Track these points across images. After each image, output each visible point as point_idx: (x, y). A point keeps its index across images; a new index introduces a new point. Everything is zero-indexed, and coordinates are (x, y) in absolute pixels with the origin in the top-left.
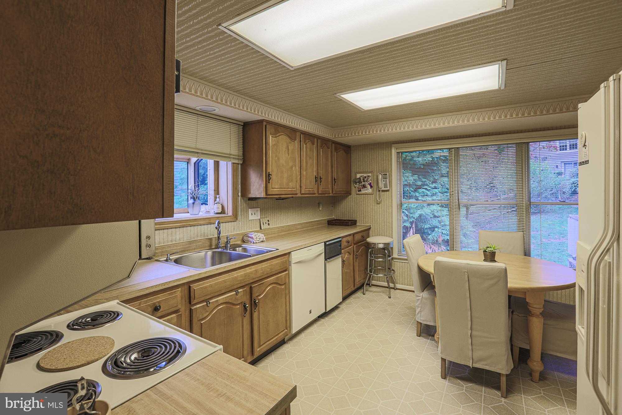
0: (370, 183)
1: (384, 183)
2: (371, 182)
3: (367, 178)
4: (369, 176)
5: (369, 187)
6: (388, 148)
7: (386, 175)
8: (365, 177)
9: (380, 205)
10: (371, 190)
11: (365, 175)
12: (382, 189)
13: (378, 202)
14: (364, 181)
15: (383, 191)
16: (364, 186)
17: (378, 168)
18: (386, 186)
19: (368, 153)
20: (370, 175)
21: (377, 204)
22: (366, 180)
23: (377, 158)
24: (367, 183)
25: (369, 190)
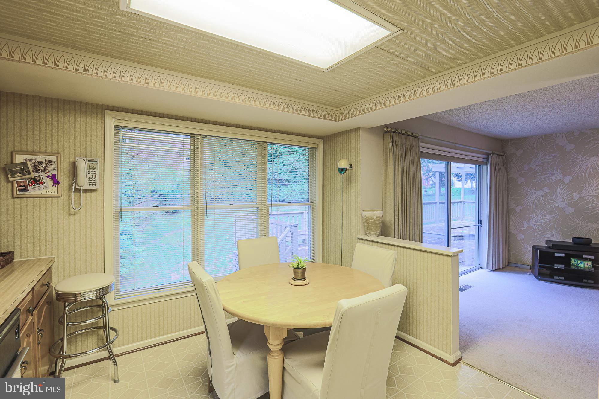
0: (54, 176)
1: (90, 176)
2: (55, 172)
3: (44, 165)
4: (50, 161)
5: (50, 182)
6: (97, 115)
7: (96, 161)
8: (40, 163)
9: (77, 216)
10: (55, 188)
11: (39, 158)
12: (84, 188)
13: (72, 211)
14: (36, 170)
15: (85, 191)
16: (36, 181)
17: (72, 149)
18: (92, 181)
19: (49, 116)
20: (54, 159)
21: (70, 214)
22: (41, 167)
23: (72, 129)
24: (43, 176)
25: (49, 188)
